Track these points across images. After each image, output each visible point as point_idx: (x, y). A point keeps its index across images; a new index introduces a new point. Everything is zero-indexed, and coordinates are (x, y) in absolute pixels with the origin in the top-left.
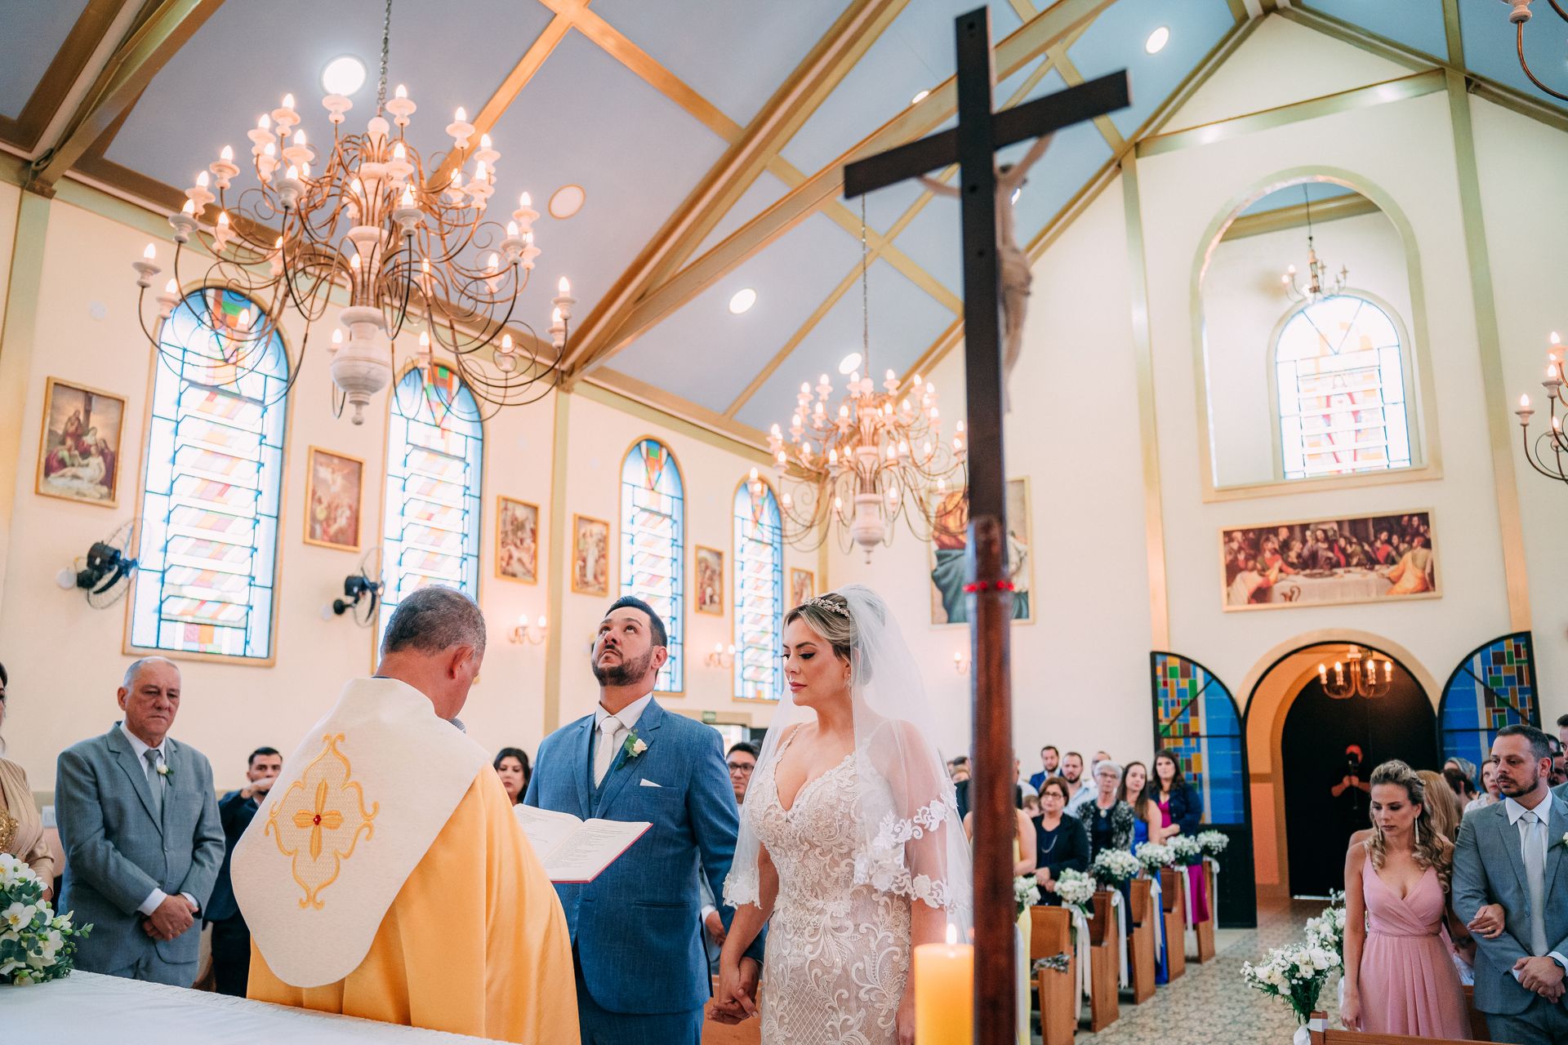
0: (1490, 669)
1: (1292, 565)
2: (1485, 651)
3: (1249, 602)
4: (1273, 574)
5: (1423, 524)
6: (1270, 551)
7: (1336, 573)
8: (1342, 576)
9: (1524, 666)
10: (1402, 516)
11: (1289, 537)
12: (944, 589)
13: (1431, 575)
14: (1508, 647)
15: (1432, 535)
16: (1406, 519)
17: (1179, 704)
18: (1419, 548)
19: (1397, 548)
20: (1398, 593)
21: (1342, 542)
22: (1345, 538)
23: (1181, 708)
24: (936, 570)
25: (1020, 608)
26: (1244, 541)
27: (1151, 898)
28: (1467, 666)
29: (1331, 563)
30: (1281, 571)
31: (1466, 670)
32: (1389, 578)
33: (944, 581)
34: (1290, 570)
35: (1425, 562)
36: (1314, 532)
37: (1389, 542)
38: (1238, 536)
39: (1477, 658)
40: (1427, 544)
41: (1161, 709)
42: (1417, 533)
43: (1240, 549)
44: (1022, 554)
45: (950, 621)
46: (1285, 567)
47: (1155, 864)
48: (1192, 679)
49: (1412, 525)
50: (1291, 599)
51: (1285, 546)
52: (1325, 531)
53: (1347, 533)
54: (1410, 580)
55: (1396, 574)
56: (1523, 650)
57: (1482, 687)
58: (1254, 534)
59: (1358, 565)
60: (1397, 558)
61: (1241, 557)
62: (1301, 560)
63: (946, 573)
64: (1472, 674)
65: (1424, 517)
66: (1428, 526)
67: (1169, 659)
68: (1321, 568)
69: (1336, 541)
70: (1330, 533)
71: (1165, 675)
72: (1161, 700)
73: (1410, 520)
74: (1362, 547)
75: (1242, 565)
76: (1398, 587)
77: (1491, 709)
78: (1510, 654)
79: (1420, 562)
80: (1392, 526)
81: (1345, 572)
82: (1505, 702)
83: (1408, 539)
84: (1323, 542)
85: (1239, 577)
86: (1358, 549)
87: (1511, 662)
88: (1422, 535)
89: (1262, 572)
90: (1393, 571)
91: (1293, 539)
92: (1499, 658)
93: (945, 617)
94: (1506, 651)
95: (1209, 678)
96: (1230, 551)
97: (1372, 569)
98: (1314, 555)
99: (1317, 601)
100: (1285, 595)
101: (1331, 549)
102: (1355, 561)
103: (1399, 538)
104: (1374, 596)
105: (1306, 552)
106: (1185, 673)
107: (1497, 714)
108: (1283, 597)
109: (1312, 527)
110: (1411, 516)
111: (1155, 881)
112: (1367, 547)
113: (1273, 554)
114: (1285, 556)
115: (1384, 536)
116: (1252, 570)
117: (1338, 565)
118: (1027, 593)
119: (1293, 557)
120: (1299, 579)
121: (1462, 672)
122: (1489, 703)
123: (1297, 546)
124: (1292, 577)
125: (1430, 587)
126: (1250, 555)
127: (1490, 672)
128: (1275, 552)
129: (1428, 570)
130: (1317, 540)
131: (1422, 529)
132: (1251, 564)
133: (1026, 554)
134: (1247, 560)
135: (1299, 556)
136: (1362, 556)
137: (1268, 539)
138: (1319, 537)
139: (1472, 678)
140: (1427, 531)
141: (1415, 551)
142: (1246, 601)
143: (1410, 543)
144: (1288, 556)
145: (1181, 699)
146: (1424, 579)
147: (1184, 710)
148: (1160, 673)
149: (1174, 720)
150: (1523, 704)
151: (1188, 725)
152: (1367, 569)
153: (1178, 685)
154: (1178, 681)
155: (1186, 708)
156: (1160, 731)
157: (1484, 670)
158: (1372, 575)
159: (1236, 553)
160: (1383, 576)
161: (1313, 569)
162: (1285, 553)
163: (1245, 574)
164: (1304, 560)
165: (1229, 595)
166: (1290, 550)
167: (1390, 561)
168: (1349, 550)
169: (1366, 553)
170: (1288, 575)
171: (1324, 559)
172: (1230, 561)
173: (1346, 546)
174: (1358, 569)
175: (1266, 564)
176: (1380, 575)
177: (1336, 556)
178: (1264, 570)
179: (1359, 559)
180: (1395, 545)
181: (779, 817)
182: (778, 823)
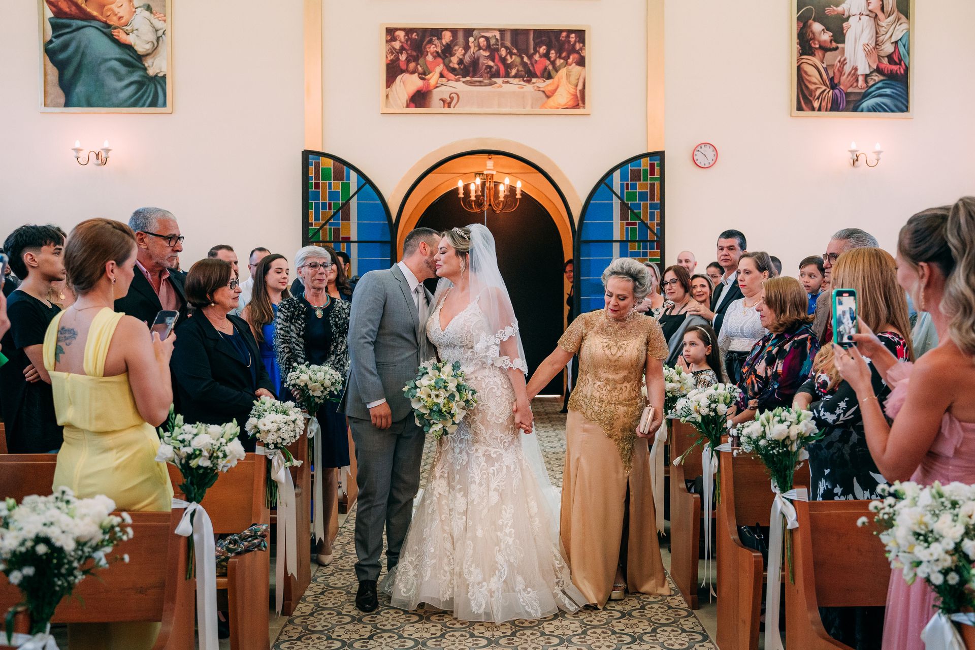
0: (627, 184)
1: (453, 70)
2: (624, 168)
3: (408, 106)
4: (433, 78)
5: (579, 42)
6: (432, 54)
7: (495, 83)
8: (501, 86)
9: (657, 183)
10: (561, 31)
11: (451, 41)
12: (61, 66)
13: (583, 92)
14: (645, 164)
15: (587, 53)
16: (564, 34)
17: (330, 209)
18: (574, 64)
19: (553, 63)
20: (551, 108)
21: (503, 52)
22: (507, 48)
23: (332, 211)
24: (51, 42)
25: (156, 93)
26: (407, 40)
28: (607, 181)
29: (490, 71)
30: (442, 76)
31: (605, 184)
32: (544, 92)
33: (62, 56)
34: (451, 76)
35: (578, 79)
36: (477, 39)
37: (546, 56)
38: (401, 34)
39: (617, 175)
40: (581, 62)
41: (312, 212)
42: (573, 50)
43: (402, 49)
44: (160, 33)
45: (67, 105)
46: (446, 72)
48: (345, 181)
49: (569, 42)
50: (449, 107)
51: (447, 51)
52: (487, 39)
53: (508, 44)
54: (563, 96)
55: (550, 88)
56: (657, 168)
57: (619, 201)
58: (418, 35)
59: (515, 77)
60: (553, 73)
61: (403, 57)
62: (462, 67)
63: (65, 46)
64: (611, 189)
65: (581, 34)
66: (584, 45)
67: (322, 160)
68: (481, 76)
69: (497, 50)
70: (493, 41)
71: (317, 177)
72: (312, 203)
73: (568, 36)
74: (522, 58)
75: (403, 67)
76: (551, 102)
77: (625, 222)
78: (645, 170)
79: (573, 79)
80: (550, 41)
81: (504, 82)
82: (637, 216)
83: (564, 54)
84: (484, 50)
85: (399, 78)
86: (518, 60)
87: (646, 179)
88: (578, 52)
89: (423, 75)
90: (548, 85)
91: (456, 45)
92: (636, 175)
93: (62, 100)
94: (642, 168)
95: (364, 182)
96: (392, 51)
97: (529, 81)
98: (475, 62)
99: (475, 108)
100: (443, 101)
101: (492, 57)
102: (514, 72)
103: (556, 53)
104: (528, 110)
105: (467, 59)
106: (339, 176)
107: (629, 227)
108: (441, 103)
109: (475, 33)
110: (570, 32)
112: (526, 59)
113: (435, 57)
114: (447, 60)
115: (543, 49)
116: (413, 73)
117: (497, 75)
118: (164, 77)
119: (455, 60)
120: (459, 86)
121: (602, 186)
122: (623, 217)
123: (459, 52)
124: (451, 83)
125: (581, 104)
126: (411, 56)
127: (627, 189)
128: (437, 55)
129: (580, 87)
130: (480, 48)
131: (578, 46)
132: (412, 65)
133: (164, 33)
134: (408, 61)
135: (461, 62)
136: (521, 68)
137: (430, 42)
138: (481, 45)
139: (611, 193)
140: (581, 49)
141: (570, 67)
142: (405, 105)
143: (566, 59)
144: (451, 61)
145: (332, 202)
146: (576, 96)
147: (335, 214)
148: (312, 174)
149: (325, 224)
150: (652, 219)
151: (339, 229)
152: (524, 81)
153: (330, 188)
154: (330, 184)
155: (338, 211)
156: (310, 235)
157: (622, 185)
158: (529, 88)
159: (398, 53)
160: (539, 88)
161: (473, 77)
162: (446, 57)
163: (406, 76)
164: (465, 66)
165: (387, 96)
166: (452, 55)
167: (546, 74)
168: (509, 61)
169: (524, 64)
170: (449, 80)
171: (484, 67)
172: (391, 60)
173: (506, 56)
174: (516, 81)
175: (427, 67)
176: (536, 88)
177: (496, 65)
178: (424, 73)
179: (518, 70)
180: (552, 59)
181: (440, 334)
182: (440, 337)
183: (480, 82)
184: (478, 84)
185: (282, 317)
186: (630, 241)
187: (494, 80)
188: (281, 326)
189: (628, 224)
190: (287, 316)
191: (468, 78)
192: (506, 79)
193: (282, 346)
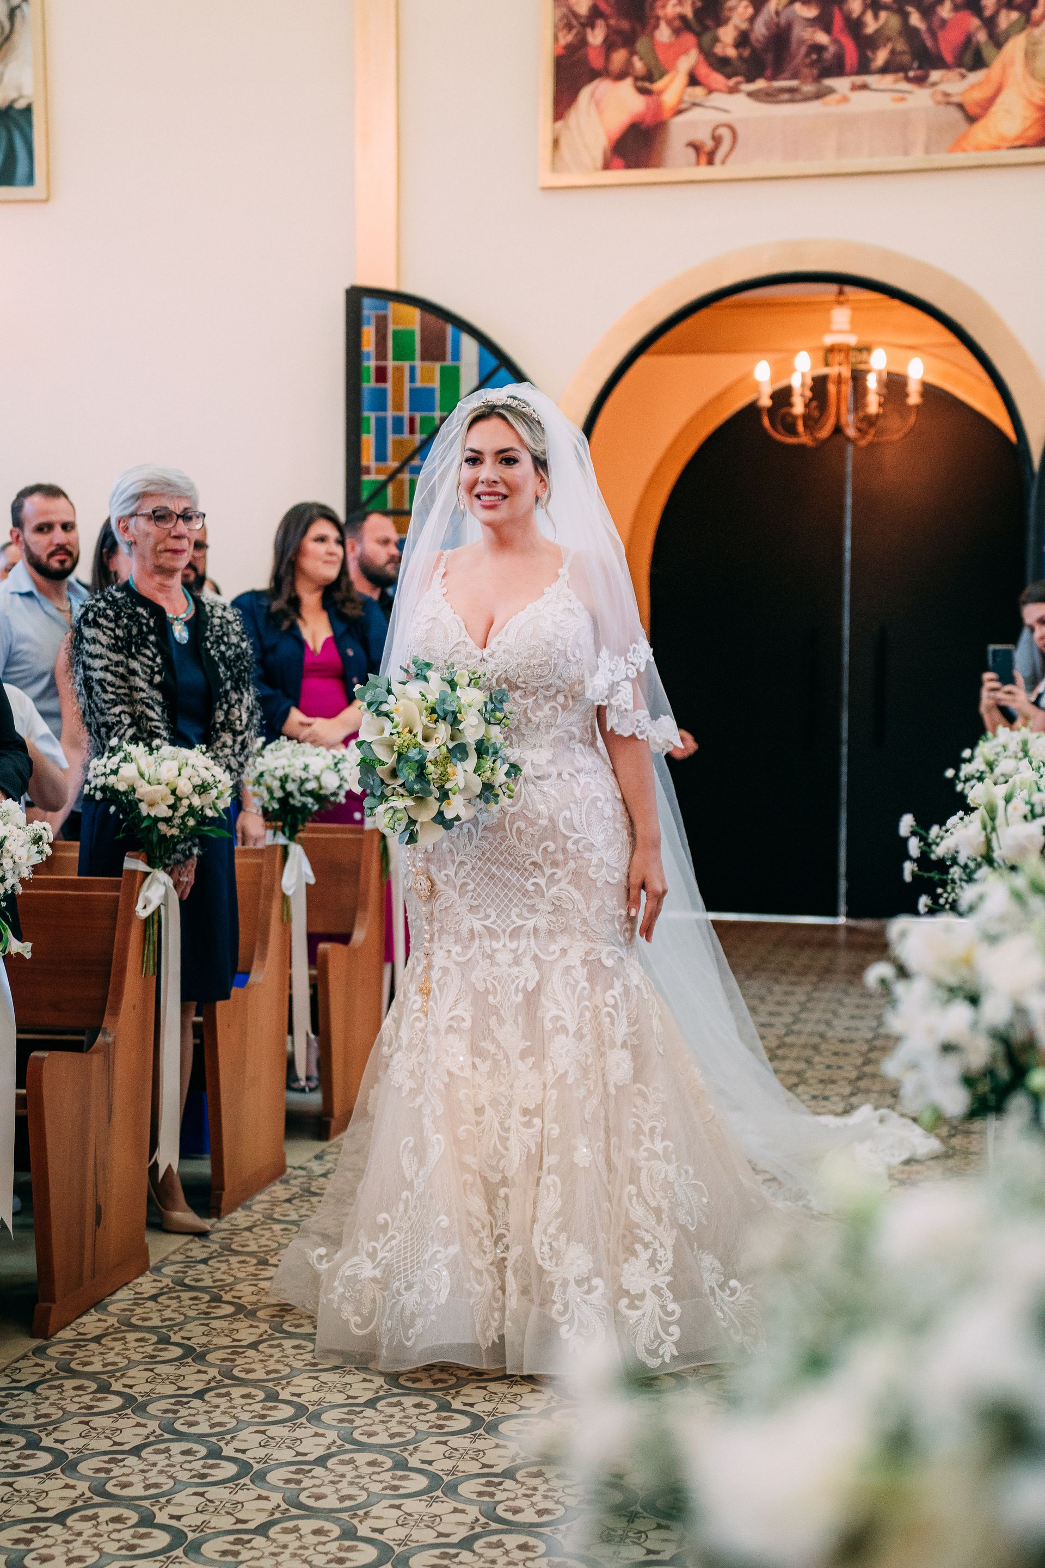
1: (722, 65)
3: (607, 166)
4: (673, 88)
6: (669, 23)
7: (831, 91)
8: (845, 99)
17: (412, 431)
18: (1044, 23)
19: (990, 23)
20: (978, 148)
21: (855, 3)
23: (418, 437)
25: (11, 151)
27: (285, 899)
29: (819, 60)
30: (693, 80)
32: (960, 106)
34: (717, 79)
37: (972, 3)
41: (369, 440)
43: (594, 13)
46: (704, 71)
47: (297, 801)
48: (449, 363)
50: (710, 162)
51: (709, 13)
54: (1014, 113)
55: (978, 95)
59: (884, 70)
60: (988, 51)
61: (596, 37)
62: (746, 53)
67: (393, 308)
68: (794, 76)
69: (840, 1)
71: (381, 353)
72: (370, 416)
74: (905, 16)
75: (596, 61)
76: (980, 132)
79: (1041, 65)
81: (854, 87)
84: (804, 3)
85: (585, 94)
86: (895, 22)
89: (646, 82)
90: (973, 87)
95: (493, 362)
96: (569, 20)
97: (920, 81)
98: (781, 38)
99: (777, 167)
100: (696, 147)
101: (824, 22)
102: (881, 57)
104: (917, 158)
105: (760, 30)
108: (691, 153)
111: (296, 850)
112: (915, 19)
113: (677, 32)
114: (707, 38)
116: (620, 76)
117: (837, 68)
118: (28, 110)
119: (727, 34)
120: (737, 105)
123: (739, 11)
124: (719, 99)
126: (618, 31)
128: (682, 25)
132: (619, 57)
134: (609, 46)
135: (743, 39)
136: (901, 46)
141: (1037, 31)
142: (600, 162)
143: (1027, 8)
144: (716, 40)
145: (418, 416)
148: (369, 344)
149: (399, 470)
152: (908, 80)
153: (412, 379)
154: (412, 369)
156: (365, 495)
158: (920, 98)
159: (584, 26)
160: (947, 99)
161: (774, 77)
162: (706, 28)
163: (602, 87)
164: (754, 51)
165: (556, 143)
166: (721, 21)
167: (968, 58)
168: (871, 26)
169: (910, 33)
170: (710, 91)
171: (803, 50)
172: (568, 47)
173: (863, 13)
174: (888, 80)
175: (657, 59)
176: (939, 97)
177: (836, 41)
178: (650, 77)
179: (893, 52)
180: (988, 13)
181: (469, 656)
182: (468, 662)
183: (792, 90)
184: (785, 96)
185: (104, 639)
187: (830, 82)
188: (105, 662)
190: (117, 638)
191: (761, 84)
192: (859, 79)
193: (117, 710)
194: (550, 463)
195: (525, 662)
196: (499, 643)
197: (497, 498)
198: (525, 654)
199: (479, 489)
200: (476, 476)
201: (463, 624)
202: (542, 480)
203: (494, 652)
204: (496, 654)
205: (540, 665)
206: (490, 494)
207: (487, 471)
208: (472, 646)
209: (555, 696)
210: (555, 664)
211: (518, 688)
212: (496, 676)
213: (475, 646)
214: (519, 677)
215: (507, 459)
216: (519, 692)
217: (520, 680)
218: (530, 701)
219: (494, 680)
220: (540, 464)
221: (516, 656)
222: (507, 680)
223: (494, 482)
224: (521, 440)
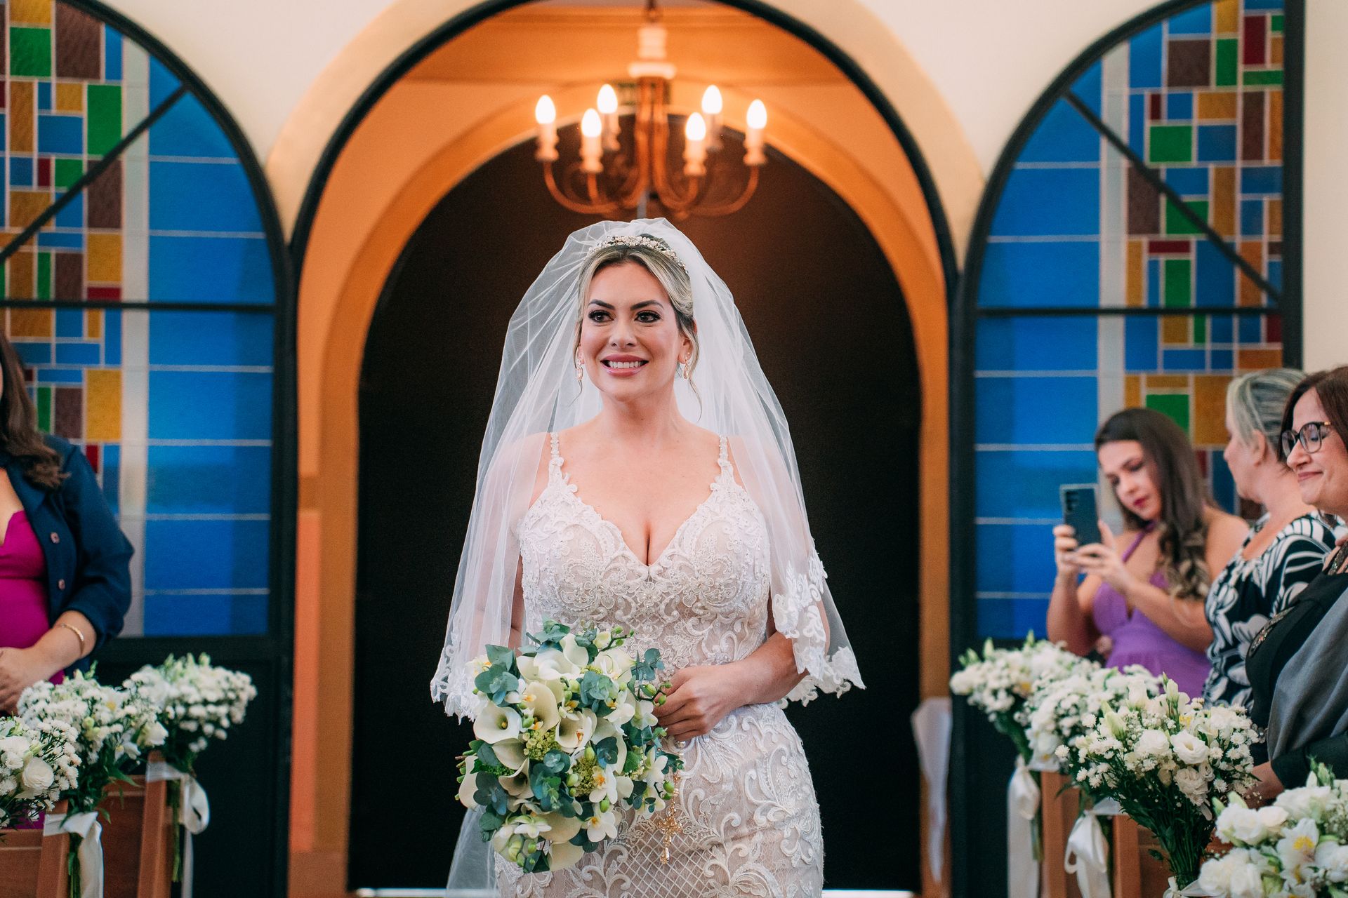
0: (1156, 99)
2: (1144, 38)
9: (1272, 93)
14: (1226, 20)
17: (44, 181)
23: (53, 191)
28: (1078, 87)
31: (1074, 101)
39: (1117, 63)
48: (103, 81)
56: (1272, 37)
57: (1124, 163)
64: (1093, 117)
77: (1144, 240)
78: (1227, 48)
82: (1193, 217)
87: (1228, 78)
92: (1191, 64)
94: (1214, 37)
95: (172, 84)
106: (78, 59)
107: (1163, 258)
121: (1063, 104)
122: (1140, 220)
127: (1156, 115)
139: (1094, 130)
145: (53, 158)
147: (63, 201)
149: (22, 239)
150: (1251, 224)
151: (77, 259)
153: (44, 104)
154: (44, 88)
155: (74, 191)
157: (1135, 102)
181: (633, 574)
182: (630, 583)
186: (1169, 311)
189: (1155, 247)
194: (695, 318)
195: (707, 581)
196: (671, 557)
197: (632, 365)
198: (710, 571)
199: (608, 353)
200: (605, 336)
201: (619, 534)
202: (687, 341)
203: (665, 569)
204: (669, 572)
205: (727, 585)
206: (623, 360)
207: (621, 330)
208: (636, 560)
209: (733, 624)
210: (744, 583)
211: (692, 614)
212: (667, 600)
213: (638, 562)
214: (698, 600)
215: (645, 314)
216: (693, 620)
217: (699, 604)
218: (706, 631)
219: (663, 606)
220: (686, 322)
221: (697, 574)
222: (681, 606)
223: (630, 344)
224: (663, 290)
